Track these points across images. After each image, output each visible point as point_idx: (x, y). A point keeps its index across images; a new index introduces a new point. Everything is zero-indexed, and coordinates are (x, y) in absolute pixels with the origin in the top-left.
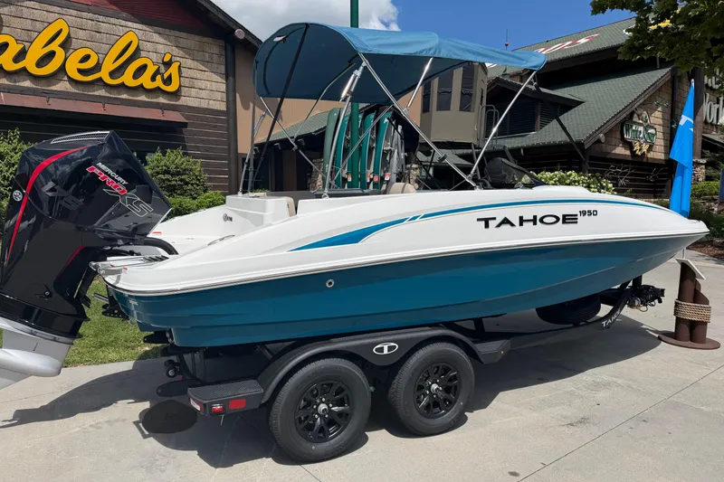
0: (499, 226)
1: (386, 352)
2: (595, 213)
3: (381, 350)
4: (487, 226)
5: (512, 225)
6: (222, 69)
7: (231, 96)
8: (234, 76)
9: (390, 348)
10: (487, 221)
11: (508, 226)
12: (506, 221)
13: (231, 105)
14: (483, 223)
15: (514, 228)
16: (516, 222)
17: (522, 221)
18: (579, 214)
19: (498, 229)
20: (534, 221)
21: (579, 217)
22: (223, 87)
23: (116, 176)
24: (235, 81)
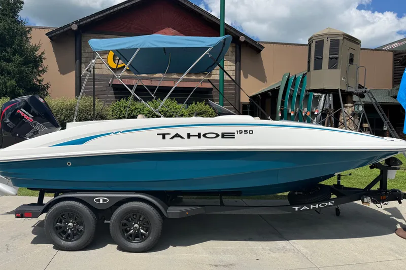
0: (172, 138)
1: (101, 202)
2: (251, 132)
3: (99, 201)
4: (164, 138)
5: (182, 138)
6: (234, 58)
7: (238, 72)
8: (240, 62)
9: (104, 201)
10: (164, 136)
11: (180, 138)
12: (177, 135)
13: (238, 77)
14: (161, 136)
15: (183, 139)
16: (185, 136)
17: (189, 136)
18: (236, 133)
19: (171, 140)
20: (199, 136)
21: (236, 134)
22: (234, 68)
23: (28, 114)
24: (240, 64)
